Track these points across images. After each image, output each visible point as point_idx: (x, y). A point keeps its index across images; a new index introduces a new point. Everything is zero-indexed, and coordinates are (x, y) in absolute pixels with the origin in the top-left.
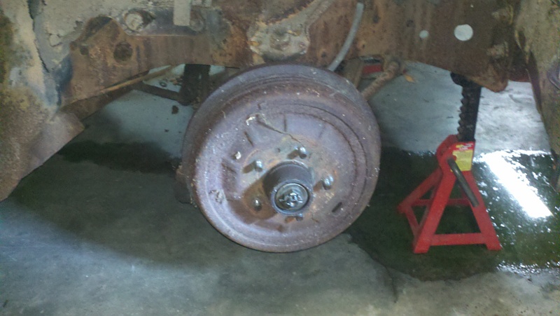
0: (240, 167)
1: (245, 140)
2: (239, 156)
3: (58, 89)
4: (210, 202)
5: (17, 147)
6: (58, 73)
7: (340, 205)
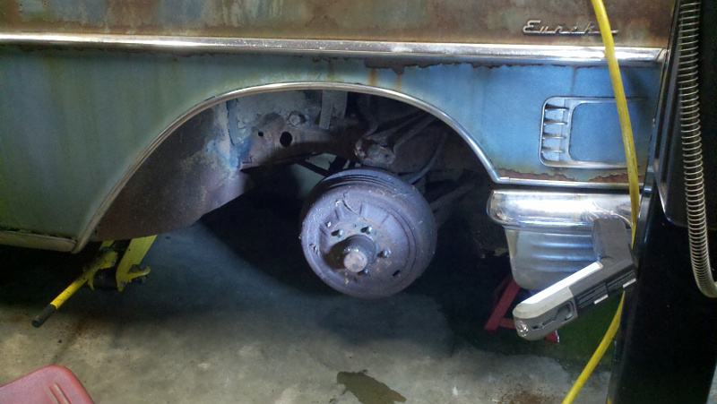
0: (329, 232)
1: (335, 215)
2: (329, 225)
3: (239, 158)
4: (309, 252)
5: (204, 192)
6: (240, 146)
7: (397, 272)
